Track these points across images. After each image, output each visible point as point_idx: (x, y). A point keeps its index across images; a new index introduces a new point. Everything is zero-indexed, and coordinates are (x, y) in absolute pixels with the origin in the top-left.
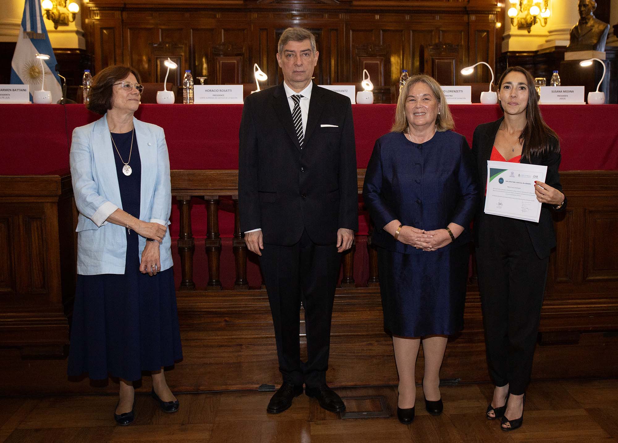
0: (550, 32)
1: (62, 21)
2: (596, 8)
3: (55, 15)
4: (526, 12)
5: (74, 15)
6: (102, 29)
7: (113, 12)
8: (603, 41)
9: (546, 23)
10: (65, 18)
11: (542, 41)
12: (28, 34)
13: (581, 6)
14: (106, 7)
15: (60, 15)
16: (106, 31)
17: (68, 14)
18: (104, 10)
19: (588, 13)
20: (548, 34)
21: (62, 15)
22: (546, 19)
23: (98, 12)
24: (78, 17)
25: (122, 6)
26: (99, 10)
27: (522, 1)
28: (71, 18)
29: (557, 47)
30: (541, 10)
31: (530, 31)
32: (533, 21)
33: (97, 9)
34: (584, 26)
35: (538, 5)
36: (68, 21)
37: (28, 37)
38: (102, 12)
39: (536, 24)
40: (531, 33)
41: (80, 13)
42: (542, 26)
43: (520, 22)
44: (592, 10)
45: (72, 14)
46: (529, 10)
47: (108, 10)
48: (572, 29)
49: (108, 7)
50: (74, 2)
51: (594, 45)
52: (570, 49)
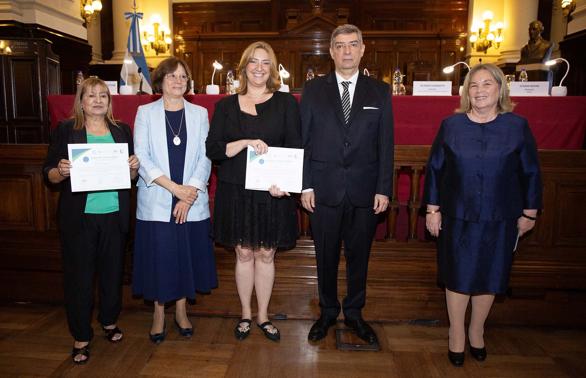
0: (501, 53)
1: (161, 50)
2: (544, 30)
3: (157, 45)
4: (483, 39)
5: (169, 45)
6: (184, 54)
7: (192, 42)
8: (548, 56)
9: (498, 46)
10: (163, 48)
11: (496, 60)
12: (131, 53)
13: (531, 30)
14: (188, 39)
15: (159, 46)
16: (188, 55)
17: (165, 45)
18: (186, 41)
19: (537, 35)
20: (500, 54)
21: (161, 46)
22: (499, 43)
23: (183, 42)
24: (171, 47)
25: (198, 37)
26: (185, 41)
27: (481, 30)
28: (166, 48)
29: (507, 64)
30: (495, 37)
31: (486, 52)
32: (489, 45)
33: (183, 40)
34: (533, 45)
35: (493, 33)
36: (165, 50)
37: (131, 55)
38: (187, 42)
39: (491, 47)
40: (487, 54)
41: (173, 45)
42: (496, 49)
43: (478, 46)
44: (540, 32)
45: (167, 45)
46: (486, 37)
47: (190, 41)
48: (523, 47)
49: (189, 39)
50: (168, 37)
51: (541, 59)
52: (520, 63)
